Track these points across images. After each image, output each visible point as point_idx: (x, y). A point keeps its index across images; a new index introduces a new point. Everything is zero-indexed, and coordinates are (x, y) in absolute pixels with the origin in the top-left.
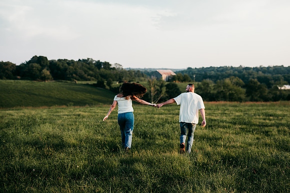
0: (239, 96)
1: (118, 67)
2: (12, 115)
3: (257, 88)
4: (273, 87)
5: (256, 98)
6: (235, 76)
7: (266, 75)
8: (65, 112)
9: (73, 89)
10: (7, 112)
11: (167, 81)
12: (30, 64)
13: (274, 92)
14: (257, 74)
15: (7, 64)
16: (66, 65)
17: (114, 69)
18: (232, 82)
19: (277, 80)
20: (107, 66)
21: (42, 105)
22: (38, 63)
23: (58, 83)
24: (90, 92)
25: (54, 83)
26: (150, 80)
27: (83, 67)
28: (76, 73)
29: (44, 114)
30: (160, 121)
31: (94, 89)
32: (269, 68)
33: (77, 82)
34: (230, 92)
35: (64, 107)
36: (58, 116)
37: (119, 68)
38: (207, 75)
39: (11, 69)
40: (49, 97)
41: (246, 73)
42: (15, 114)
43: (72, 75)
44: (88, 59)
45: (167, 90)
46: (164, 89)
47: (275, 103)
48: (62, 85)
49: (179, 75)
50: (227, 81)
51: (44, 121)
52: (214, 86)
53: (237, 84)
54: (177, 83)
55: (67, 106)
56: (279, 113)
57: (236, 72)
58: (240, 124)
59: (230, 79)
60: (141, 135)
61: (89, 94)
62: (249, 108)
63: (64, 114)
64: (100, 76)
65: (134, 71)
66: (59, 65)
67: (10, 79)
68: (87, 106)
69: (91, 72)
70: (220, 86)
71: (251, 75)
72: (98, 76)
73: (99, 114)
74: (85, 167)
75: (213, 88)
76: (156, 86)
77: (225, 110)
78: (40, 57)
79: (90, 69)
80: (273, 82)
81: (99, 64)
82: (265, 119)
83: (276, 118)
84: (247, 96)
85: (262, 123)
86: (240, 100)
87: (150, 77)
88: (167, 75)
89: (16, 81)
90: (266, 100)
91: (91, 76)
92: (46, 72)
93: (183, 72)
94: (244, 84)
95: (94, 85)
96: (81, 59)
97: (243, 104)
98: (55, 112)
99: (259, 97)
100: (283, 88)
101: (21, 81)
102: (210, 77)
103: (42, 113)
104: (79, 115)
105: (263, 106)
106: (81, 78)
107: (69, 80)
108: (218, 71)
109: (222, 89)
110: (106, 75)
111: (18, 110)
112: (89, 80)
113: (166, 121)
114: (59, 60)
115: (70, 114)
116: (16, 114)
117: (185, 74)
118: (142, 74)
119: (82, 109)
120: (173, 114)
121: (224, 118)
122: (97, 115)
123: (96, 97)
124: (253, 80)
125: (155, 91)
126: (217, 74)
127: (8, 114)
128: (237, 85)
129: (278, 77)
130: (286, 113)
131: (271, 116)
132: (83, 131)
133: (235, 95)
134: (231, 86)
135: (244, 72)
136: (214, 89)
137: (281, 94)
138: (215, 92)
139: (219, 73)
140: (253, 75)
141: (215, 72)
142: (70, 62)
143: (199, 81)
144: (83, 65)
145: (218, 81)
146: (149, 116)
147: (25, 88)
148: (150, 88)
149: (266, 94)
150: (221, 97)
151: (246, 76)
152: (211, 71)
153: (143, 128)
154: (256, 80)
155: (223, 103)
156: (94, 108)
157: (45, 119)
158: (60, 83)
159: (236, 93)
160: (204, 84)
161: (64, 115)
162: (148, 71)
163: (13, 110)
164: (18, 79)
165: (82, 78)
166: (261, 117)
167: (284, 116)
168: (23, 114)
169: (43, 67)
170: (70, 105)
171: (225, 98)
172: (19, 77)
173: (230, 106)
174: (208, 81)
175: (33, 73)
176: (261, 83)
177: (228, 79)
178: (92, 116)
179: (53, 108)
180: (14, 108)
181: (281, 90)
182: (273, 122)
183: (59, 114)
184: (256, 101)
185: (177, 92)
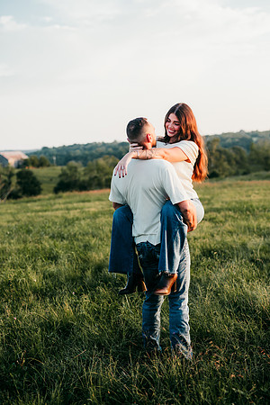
6: (109, 154)
11: (17, 168)
18: (107, 163)
34: (107, 176)
38: (70, 156)
41: (123, 151)
45: (19, 180)
46: (14, 180)
49: (33, 158)
50: (101, 162)
52: (84, 170)
54: (31, 169)
57: (110, 150)
59: (104, 160)
75: (82, 173)
76: (2, 175)
88: (16, 160)
93: (36, 153)
102: (76, 158)
108: (85, 149)
109: (95, 174)
117: (42, 155)
125: (2, 183)
126: (84, 153)
134: (107, 169)
136: (85, 174)
138: (87, 178)
139: (87, 152)
141: (81, 150)
143: (61, 165)
145: (90, 162)
150: (96, 185)
152: (75, 150)
160: (71, 168)
171: (100, 186)
174: (73, 163)
177: (102, 159)
185: (32, 183)
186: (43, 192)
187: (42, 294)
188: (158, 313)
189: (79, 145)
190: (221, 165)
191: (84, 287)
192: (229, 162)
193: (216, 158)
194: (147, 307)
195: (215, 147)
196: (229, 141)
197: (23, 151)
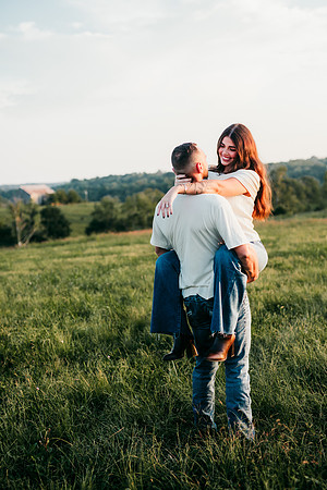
6: (152, 187)
11: (41, 205)
18: (149, 198)
26: (12, 205)
34: (149, 214)
38: (105, 189)
41: (169, 183)
45: (44, 219)
46: (38, 219)
49: (60, 192)
50: (143, 196)
52: (122, 207)
54: (58, 205)
57: (153, 182)
59: (146, 194)
75: (120, 210)
76: (23, 214)
87: (12, 200)
88: (40, 195)
93: (64, 186)
102: (112, 193)
108: (123, 182)
109: (135, 211)
117: (71, 189)
125: (23, 224)
126: (122, 186)
134: (150, 205)
135: (165, 180)
136: (123, 212)
138: (125, 216)
139: (125, 185)
141: (118, 183)
143: (94, 200)
145: (128, 197)
148: (14, 218)
150: (136, 225)
152: (111, 182)
160: (105, 205)
171: (141, 226)
174: (108, 198)
177: (143, 193)
185: (60, 222)
186: (72, 233)
187: (70, 358)
188: (212, 382)
189: (116, 176)
190: (289, 199)
191: (122, 349)
192: (299, 195)
193: (282, 191)
194: (198, 375)
195: (281, 177)
196: (298, 170)
197: (47, 185)
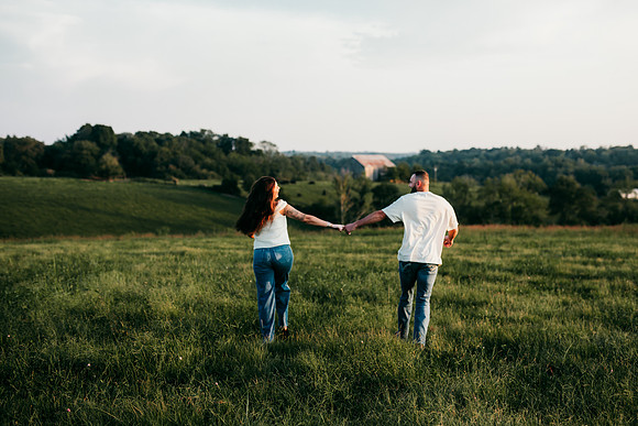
0: (535, 213)
1: (267, 149)
2: (38, 254)
3: (573, 196)
4: (608, 194)
5: (571, 217)
6: (526, 168)
7: (594, 167)
8: (152, 248)
9: (169, 198)
10: (27, 246)
11: (375, 181)
12: (76, 143)
13: (611, 204)
14: (575, 164)
15: (26, 141)
16: (155, 144)
17: (259, 152)
18: (518, 182)
19: (618, 177)
20: (243, 148)
21: (101, 233)
22: (92, 140)
23: (136, 183)
24: (206, 204)
25: (129, 185)
26: (339, 178)
27: (193, 150)
28: (175, 163)
29: (107, 251)
30: (358, 267)
31: (215, 198)
32: (600, 151)
33: (179, 182)
34: (515, 204)
35: (150, 235)
36: (138, 255)
37: (270, 152)
38: (464, 167)
39: (35, 154)
40: (117, 214)
41: (549, 163)
42: (44, 251)
43: (167, 166)
44: (203, 131)
45: (376, 200)
46: (369, 198)
47: (611, 228)
48: (145, 189)
49: (402, 167)
51: (107, 266)
52: (479, 191)
53: (530, 187)
54: (398, 184)
55: (157, 234)
56: (618, 249)
57: (529, 161)
58: (530, 272)
59: (515, 177)
60: (314, 295)
61: (204, 209)
62: (554, 239)
63: (150, 250)
64: (228, 170)
65: (304, 159)
66: (138, 144)
67: (32, 175)
68: (200, 234)
69: (208, 160)
70: (492, 192)
71: (561, 166)
72: (225, 170)
73: (226, 251)
74: (195, 360)
75: (476, 196)
76: (351, 191)
77: (500, 244)
78: (97, 126)
79: (206, 153)
80: (608, 182)
81: (225, 142)
82: (585, 264)
83: (610, 261)
84: (552, 214)
85: (579, 271)
86: (536, 222)
87: (339, 171)
88: (376, 168)
89: (45, 179)
90: (593, 222)
91: (210, 168)
92: (112, 160)
94: (545, 186)
95: (215, 189)
96: (187, 132)
97: (541, 230)
98: (131, 248)
99: (578, 216)
100: (630, 196)
101: (55, 179)
102: (472, 171)
103: (101, 249)
104: (182, 254)
105: (585, 234)
106: (187, 174)
107: (160, 178)
108: (488, 158)
109: (496, 197)
110: (242, 166)
111: (50, 242)
112: (205, 177)
113: (372, 267)
114: (139, 134)
115: (164, 250)
116: (46, 251)
118: (321, 164)
119: (189, 240)
120: (387, 252)
121: (497, 260)
122: (222, 254)
123: (219, 215)
124: (565, 177)
125: (349, 203)
126: (486, 164)
127: (28, 251)
128: (529, 189)
129: (621, 171)
130: (633, 251)
131: (599, 256)
132: (192, 287)
133: (526, 210)
134: (517, 192)
135: (546, 160)
136: (479, 198)
137: (627, 208)
138: (482, 204)
139: (490, 163)
140: (566, 167)
141: (481, 159)
142: (163, 138)
144: (190, 145)
145: (489, 179)
146: (334, 255)
147: (65, 194)
148: (339, 195)
149: (594, 209)
150: (496, 216)
151: (550, 169)
152: (472, 157)
153: (320, 280)
154: (571, 178)
155: (497, 227)
156: (214, 240)
157: (108, 262)
158: (141, 184)
159: (527, 206)
160: (457, 187)
161: (150, 254)
162: (335, 157)
163: (40, 242)
164: (50, 176)
165: (189, 173)
166: (578, 258)
167: (628, 255)
168: (62, 252)
169: (104, 148)
170: (163, 232)
171: (502, 218)
172: (50, 171)
173: (512, 235)
174: (466, 179)
175: (83, 162)
176: (583, 183)
177: (511, 175)
178: (211, 255)
179: (127, 240)
180: (42, 238)
181: (627, 200)
182: (603, 269)
183: (140, 251)
184: (572, 223)
189: (480, 150)
197: (387, 155)
